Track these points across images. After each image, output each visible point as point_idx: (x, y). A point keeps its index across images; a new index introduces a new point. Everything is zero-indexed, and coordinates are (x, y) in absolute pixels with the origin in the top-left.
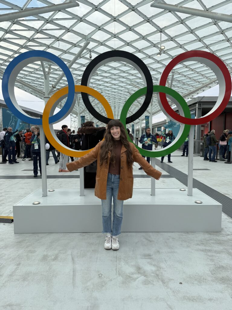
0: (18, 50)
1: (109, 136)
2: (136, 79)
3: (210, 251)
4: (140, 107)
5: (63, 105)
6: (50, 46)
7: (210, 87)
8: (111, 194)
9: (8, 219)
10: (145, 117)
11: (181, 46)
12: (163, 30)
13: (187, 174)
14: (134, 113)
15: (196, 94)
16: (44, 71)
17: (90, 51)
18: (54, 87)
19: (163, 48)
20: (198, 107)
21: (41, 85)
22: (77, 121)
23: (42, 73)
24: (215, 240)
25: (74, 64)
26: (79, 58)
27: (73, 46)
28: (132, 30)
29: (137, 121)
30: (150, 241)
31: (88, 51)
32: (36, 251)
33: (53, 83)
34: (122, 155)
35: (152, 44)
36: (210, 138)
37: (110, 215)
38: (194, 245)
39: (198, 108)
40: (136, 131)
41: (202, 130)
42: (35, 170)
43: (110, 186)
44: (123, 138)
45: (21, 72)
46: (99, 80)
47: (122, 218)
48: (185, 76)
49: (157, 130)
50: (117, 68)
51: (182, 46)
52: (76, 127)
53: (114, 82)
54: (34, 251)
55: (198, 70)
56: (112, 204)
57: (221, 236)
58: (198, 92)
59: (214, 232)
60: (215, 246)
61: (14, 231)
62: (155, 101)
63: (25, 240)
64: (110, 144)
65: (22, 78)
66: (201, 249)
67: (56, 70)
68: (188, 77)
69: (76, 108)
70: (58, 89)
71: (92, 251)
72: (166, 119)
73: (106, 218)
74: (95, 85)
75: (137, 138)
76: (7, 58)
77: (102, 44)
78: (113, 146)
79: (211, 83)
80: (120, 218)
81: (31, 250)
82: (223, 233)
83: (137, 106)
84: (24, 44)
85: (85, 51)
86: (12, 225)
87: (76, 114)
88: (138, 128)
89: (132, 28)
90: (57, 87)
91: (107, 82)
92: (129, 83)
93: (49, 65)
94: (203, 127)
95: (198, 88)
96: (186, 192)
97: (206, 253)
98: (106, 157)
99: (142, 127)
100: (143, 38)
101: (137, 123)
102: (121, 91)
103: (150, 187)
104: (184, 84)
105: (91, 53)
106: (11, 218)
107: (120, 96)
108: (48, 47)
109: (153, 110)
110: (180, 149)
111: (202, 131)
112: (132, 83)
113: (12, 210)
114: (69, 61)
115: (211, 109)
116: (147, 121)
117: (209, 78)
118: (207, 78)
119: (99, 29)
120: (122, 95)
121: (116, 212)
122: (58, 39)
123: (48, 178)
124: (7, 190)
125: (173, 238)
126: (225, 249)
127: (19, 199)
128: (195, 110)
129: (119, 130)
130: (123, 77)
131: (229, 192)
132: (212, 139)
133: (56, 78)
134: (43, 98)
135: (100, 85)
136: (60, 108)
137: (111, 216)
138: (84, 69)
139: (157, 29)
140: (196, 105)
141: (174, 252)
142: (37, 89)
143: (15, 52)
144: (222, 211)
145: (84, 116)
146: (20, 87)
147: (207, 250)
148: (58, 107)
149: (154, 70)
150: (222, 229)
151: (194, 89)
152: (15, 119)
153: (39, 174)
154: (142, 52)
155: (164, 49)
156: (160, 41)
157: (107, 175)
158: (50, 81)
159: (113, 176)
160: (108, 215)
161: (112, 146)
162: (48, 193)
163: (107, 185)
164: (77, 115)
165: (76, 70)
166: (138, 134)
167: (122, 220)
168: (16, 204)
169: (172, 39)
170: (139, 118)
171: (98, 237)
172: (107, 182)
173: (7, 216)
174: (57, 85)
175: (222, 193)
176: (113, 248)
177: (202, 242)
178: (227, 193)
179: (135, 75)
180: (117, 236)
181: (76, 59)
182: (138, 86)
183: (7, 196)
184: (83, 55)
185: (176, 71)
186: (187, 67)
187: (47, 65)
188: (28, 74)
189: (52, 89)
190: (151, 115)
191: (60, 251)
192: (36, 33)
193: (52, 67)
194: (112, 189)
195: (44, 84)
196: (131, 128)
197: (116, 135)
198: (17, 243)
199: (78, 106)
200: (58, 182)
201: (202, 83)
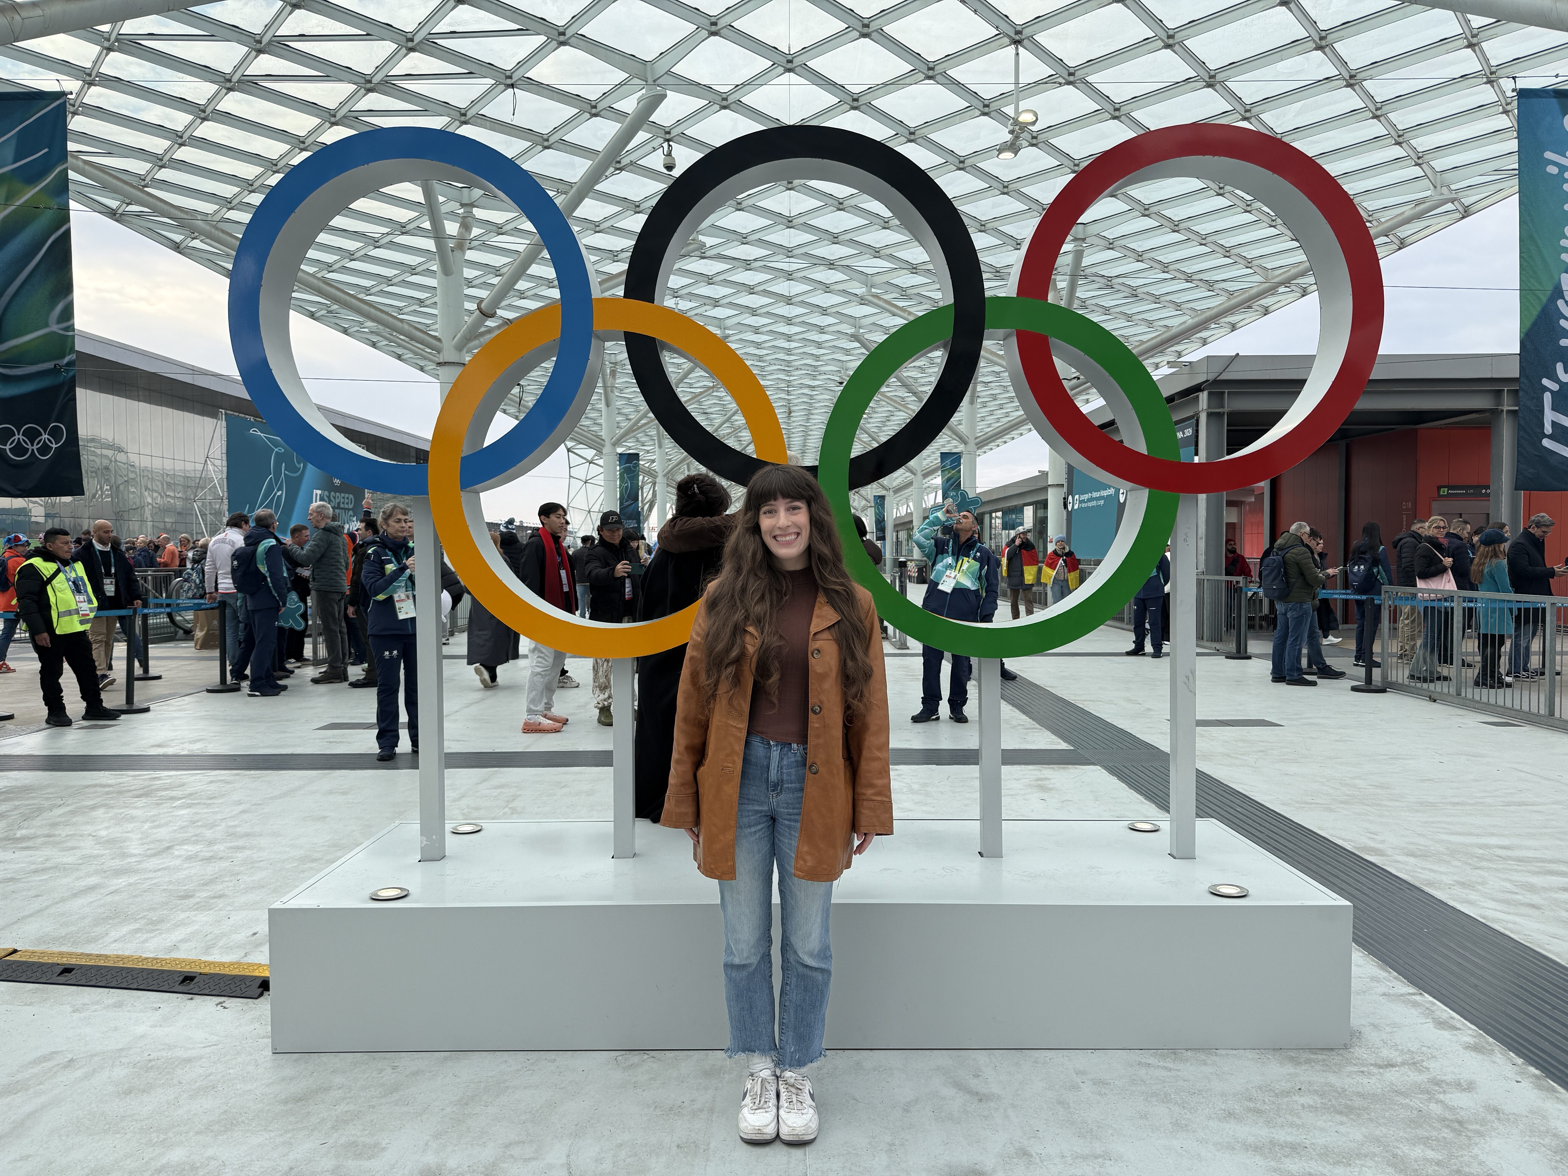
0: (311, 133)
1: (750, 547)
2: (895, 274)
3: (1295, 1149)
4: (915, 407)
5: (530, 401)
6: (470, 114)
7: (1266, 311)
8: (765, 847)
9: (243, 979)
10: (942, 461)
11: (1117, 112)
12: (1027, 32)
13: (1164, 745)
14: (884, 439)
15: (1195, 346)
16: (438, 234)
17: (668, 136)
18: (487, 314)
19: (1029, 118)
20: (1209, 406)
21: (421, 302)
22: (600, 480)
23: (429, 244)
24: (1322, 1095)
25: (587, 201)
26: (611, 169)
27: (582, 111)
28: (874, 35)
29: (899, 476)
30: (982, 1098)
31: (655, 136)
32: (384, 1149)
33: (483, 294)
34: (817, 644)
35: (975, 102)
36: (1285, 562)
37: (766, 957)
38: (1209, 1118)
39: (1210, 415)
40: (895, 526)
41: (1228, 525)
42: (383, 725)
43: (762, 803)
44: (821, 559)
45: (323, 238)
46: (709, 280)
47: (826, 972)
48: (1139, 257)
49: (999, 521)
50: (801, 220)
51: (1124, 110)
52: (596, 508)
53: (782, 287)
54: (376, 1145)
55: (1204, 228)
56: (776, 899)
57: (1350, 1069)
58: (1204, 334)
59: (1312, 1050)
60: (1320, 1124)
61: (269, 1041)
62: (989, 379)
63: (327, 1089)
64: (754, 585)
65: (329, 267)
66: (1251, 1140)
67: (499, 229)
68: (1153, 260)
69: (593, 415)
70: (508, 322)
71: (674, 1149)
72: (1046, 468)
73: (745, 973)
74: (693, 305)
75: (903, 565)
76: (259, 170)
77: (724, 103)
78: (767, 596)
79: (1272, 290)
80: (819, 976)
81: (355, 1144)
82: (1359, 1052)
83: (901, 404)
84: (342, 104)
85: (641, 136)
86: (263, 1006)
87: (596, 444)
88: (903, 511)
89: (874, 26)
90: (499, 312)
91: (751, 290)
92: (860, 290)
93: (463, 205)
94: (1234, 510)
95: (1208, 314)
96: (1163, 840)
97: (1273, 1163)
98: (734, 654)
99: (925, 510)
100: (931, 73)
101: (897, 490)
102: (822, 330)
103: (976, 813)
104: (1134, 294)
105: (670, 145)
106: (256, 974)
107: (817, 357)
108: (463, 116)
109: (981, 425)
110: (1121, 620)
111: (1231, 527)
112: (873, 290)
113: (263, 928)
114: (562, 187)
115: (1276, 416)
116: (948, 480)
117: (1260, 266)
118: (1249, 263)
119: (714, 28)
120: (822, 351)
121: (796, 941)
122: (509, 81)
123: (448, 766)
124: (238, 829)
125: (1099, 1082)
126: (1378, 1140)
127: (303, 871)
128: (1194, 420)
129: (802, 517)
130: (831, 265)
131: (1383, 842)
132: (1293, 571)
133: (496, 271)
134: (431, 366)
135: (716, 303)
136: (517, 418)
137: (770, 962)
138: (637, 223)
139: (997, 28)
140: (1198, 397)
141: (1107, 1156)
142: (402, 320)
143: (299, 143)
144: (1354, 940)
145: (636, 456)
146: (317, 315)
147: (1282, 1147)
148: (504, 412)
149: (983, 227)
150: (1356, 1035)
151: (1188, 320)
152: (291, 468)
153: (404, 744)
154: (925, 138)
155: (1034, 123)
156: (1012, 87)
157: (740, 748)
158: (469, 283)
159: (775, 753)
160: (754, 960)
161: (762, 597)
162: (451, 841)
163: (743, 797)
164: (600, 452)
165: (596, 227)
166: (904, 543)
167: (826, 984)
168: (285, 899)
169: (1072, 78)
170: (912, 463)
171: (708, 1074)
172: (742, 785)
173: (239, 964)
174: (504, 303)
175: (1349, 847)
176: (785, 1133)
177: (1252, 1105)
178: (1372, 844)
179: (888, 251)
180: (804, 1070)
181: (595, 176)
182: (902, 309)
183: (240, 856)
184: (633, 157)
185: (1093, 229)
186: (1146, 211)
187: (454, 206)
188: (358, 250)
189: (479, 323)
190: (972, 446)
191: (507, 1146)
192: (404, 51)
193: (478, 213)
194: (773, 820)
195: (435, 299)
196: (871, 512)
197: (788, 544)
198: (285, 1102)
199: (608, 405)
200: (502, 786)
201: (1224, 290)
